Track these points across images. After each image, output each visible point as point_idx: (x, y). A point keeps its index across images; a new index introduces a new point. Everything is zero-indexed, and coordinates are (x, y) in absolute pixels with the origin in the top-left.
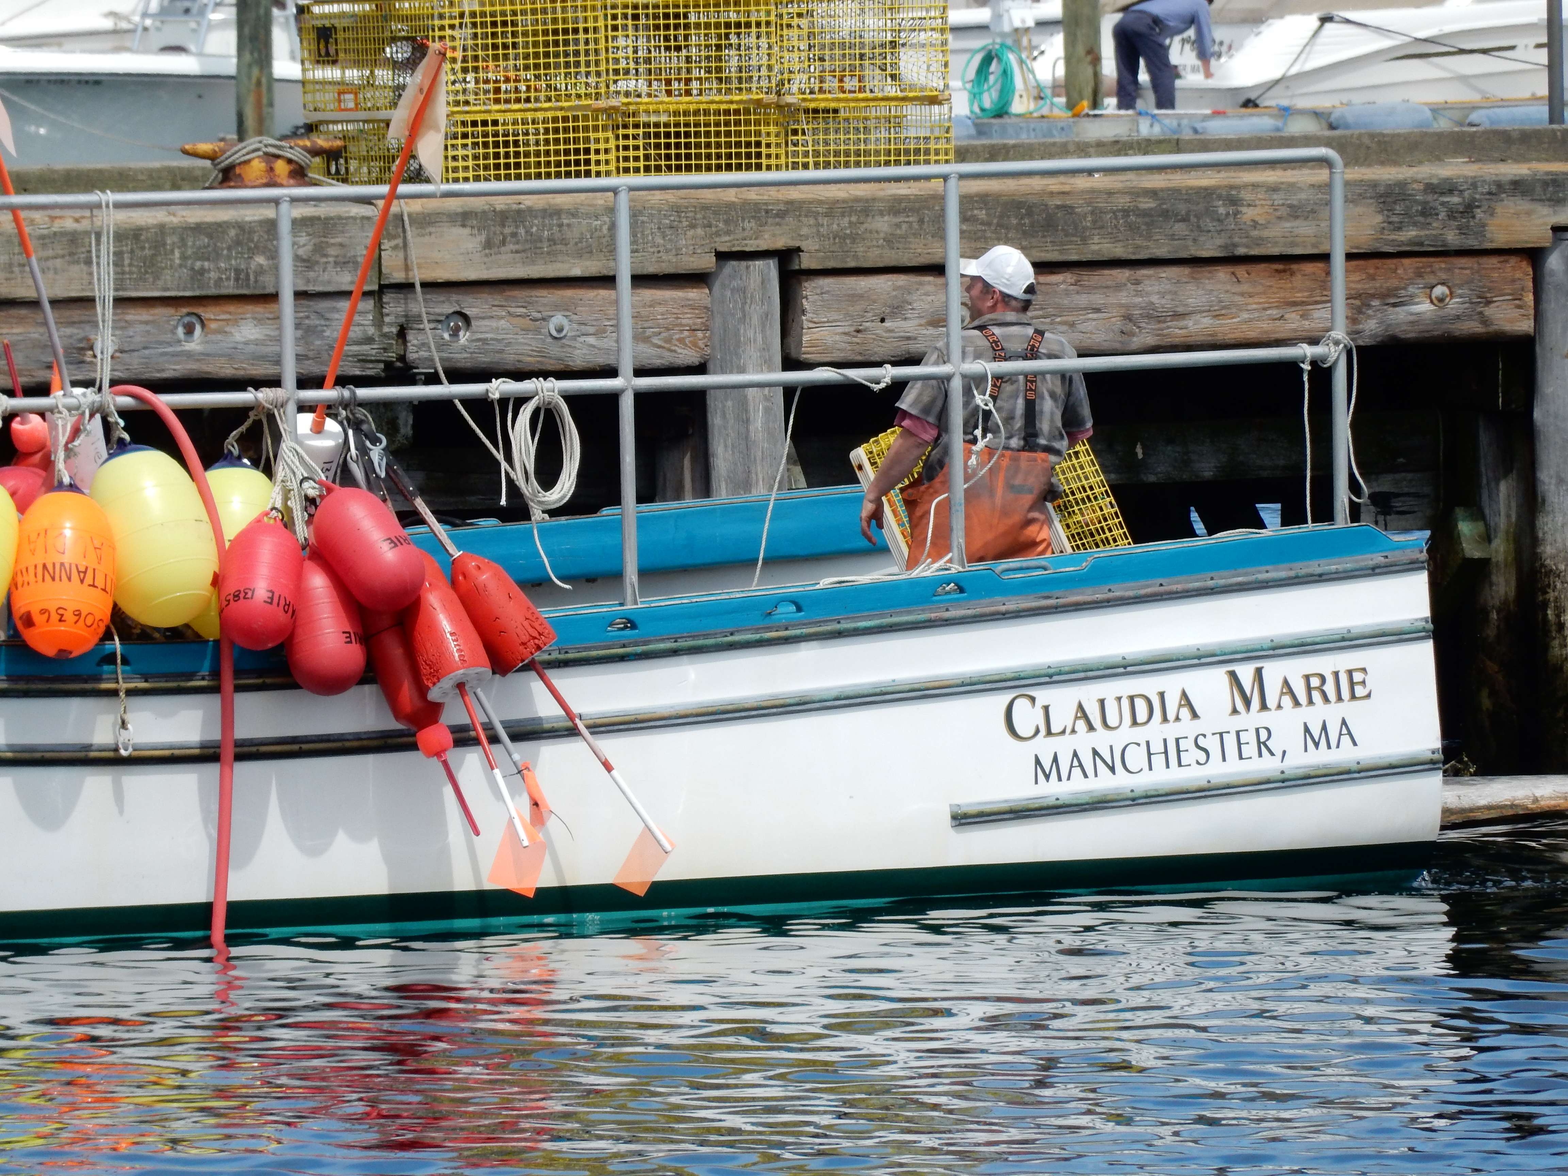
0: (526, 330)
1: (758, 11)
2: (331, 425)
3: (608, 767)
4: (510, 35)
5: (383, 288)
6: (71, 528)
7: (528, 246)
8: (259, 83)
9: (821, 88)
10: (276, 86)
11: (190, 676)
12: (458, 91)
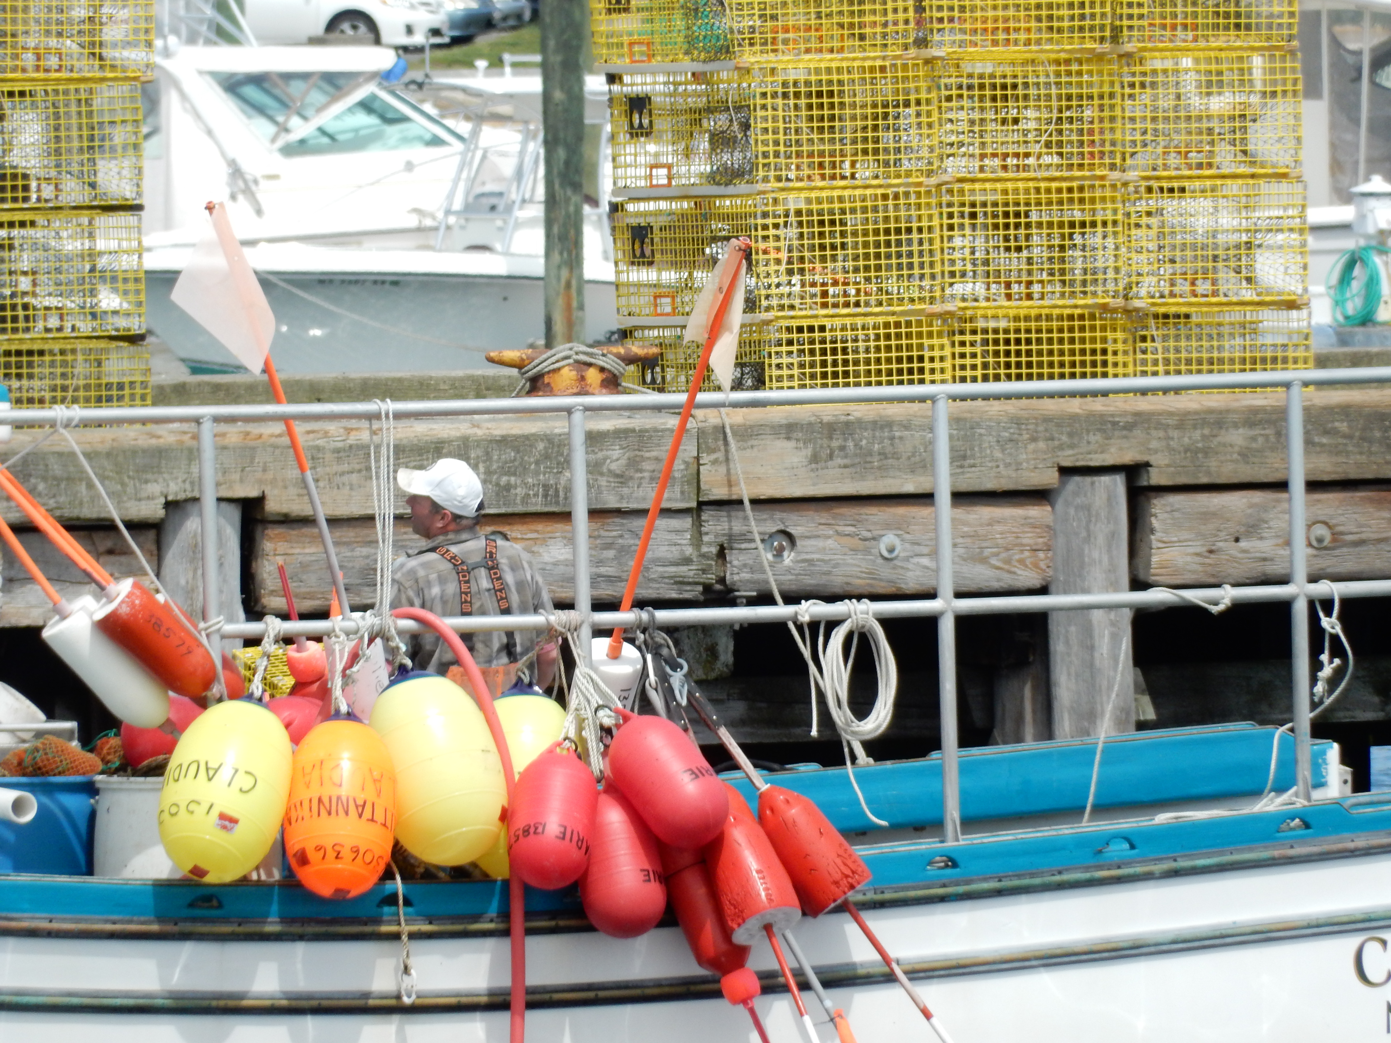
0: (855, 550)
1: (1104, 209)
2: (629, 650)
3: (927, 1015)
4: (838, 235)
5: (701, 504)
6: (350, 759)
7: (857, 460)
8: (568, 285)
9: (1171, 292)
10: (587, 287)
11: (476, 918)
12: (782, 295)
